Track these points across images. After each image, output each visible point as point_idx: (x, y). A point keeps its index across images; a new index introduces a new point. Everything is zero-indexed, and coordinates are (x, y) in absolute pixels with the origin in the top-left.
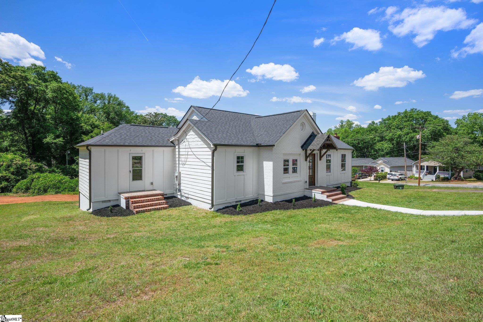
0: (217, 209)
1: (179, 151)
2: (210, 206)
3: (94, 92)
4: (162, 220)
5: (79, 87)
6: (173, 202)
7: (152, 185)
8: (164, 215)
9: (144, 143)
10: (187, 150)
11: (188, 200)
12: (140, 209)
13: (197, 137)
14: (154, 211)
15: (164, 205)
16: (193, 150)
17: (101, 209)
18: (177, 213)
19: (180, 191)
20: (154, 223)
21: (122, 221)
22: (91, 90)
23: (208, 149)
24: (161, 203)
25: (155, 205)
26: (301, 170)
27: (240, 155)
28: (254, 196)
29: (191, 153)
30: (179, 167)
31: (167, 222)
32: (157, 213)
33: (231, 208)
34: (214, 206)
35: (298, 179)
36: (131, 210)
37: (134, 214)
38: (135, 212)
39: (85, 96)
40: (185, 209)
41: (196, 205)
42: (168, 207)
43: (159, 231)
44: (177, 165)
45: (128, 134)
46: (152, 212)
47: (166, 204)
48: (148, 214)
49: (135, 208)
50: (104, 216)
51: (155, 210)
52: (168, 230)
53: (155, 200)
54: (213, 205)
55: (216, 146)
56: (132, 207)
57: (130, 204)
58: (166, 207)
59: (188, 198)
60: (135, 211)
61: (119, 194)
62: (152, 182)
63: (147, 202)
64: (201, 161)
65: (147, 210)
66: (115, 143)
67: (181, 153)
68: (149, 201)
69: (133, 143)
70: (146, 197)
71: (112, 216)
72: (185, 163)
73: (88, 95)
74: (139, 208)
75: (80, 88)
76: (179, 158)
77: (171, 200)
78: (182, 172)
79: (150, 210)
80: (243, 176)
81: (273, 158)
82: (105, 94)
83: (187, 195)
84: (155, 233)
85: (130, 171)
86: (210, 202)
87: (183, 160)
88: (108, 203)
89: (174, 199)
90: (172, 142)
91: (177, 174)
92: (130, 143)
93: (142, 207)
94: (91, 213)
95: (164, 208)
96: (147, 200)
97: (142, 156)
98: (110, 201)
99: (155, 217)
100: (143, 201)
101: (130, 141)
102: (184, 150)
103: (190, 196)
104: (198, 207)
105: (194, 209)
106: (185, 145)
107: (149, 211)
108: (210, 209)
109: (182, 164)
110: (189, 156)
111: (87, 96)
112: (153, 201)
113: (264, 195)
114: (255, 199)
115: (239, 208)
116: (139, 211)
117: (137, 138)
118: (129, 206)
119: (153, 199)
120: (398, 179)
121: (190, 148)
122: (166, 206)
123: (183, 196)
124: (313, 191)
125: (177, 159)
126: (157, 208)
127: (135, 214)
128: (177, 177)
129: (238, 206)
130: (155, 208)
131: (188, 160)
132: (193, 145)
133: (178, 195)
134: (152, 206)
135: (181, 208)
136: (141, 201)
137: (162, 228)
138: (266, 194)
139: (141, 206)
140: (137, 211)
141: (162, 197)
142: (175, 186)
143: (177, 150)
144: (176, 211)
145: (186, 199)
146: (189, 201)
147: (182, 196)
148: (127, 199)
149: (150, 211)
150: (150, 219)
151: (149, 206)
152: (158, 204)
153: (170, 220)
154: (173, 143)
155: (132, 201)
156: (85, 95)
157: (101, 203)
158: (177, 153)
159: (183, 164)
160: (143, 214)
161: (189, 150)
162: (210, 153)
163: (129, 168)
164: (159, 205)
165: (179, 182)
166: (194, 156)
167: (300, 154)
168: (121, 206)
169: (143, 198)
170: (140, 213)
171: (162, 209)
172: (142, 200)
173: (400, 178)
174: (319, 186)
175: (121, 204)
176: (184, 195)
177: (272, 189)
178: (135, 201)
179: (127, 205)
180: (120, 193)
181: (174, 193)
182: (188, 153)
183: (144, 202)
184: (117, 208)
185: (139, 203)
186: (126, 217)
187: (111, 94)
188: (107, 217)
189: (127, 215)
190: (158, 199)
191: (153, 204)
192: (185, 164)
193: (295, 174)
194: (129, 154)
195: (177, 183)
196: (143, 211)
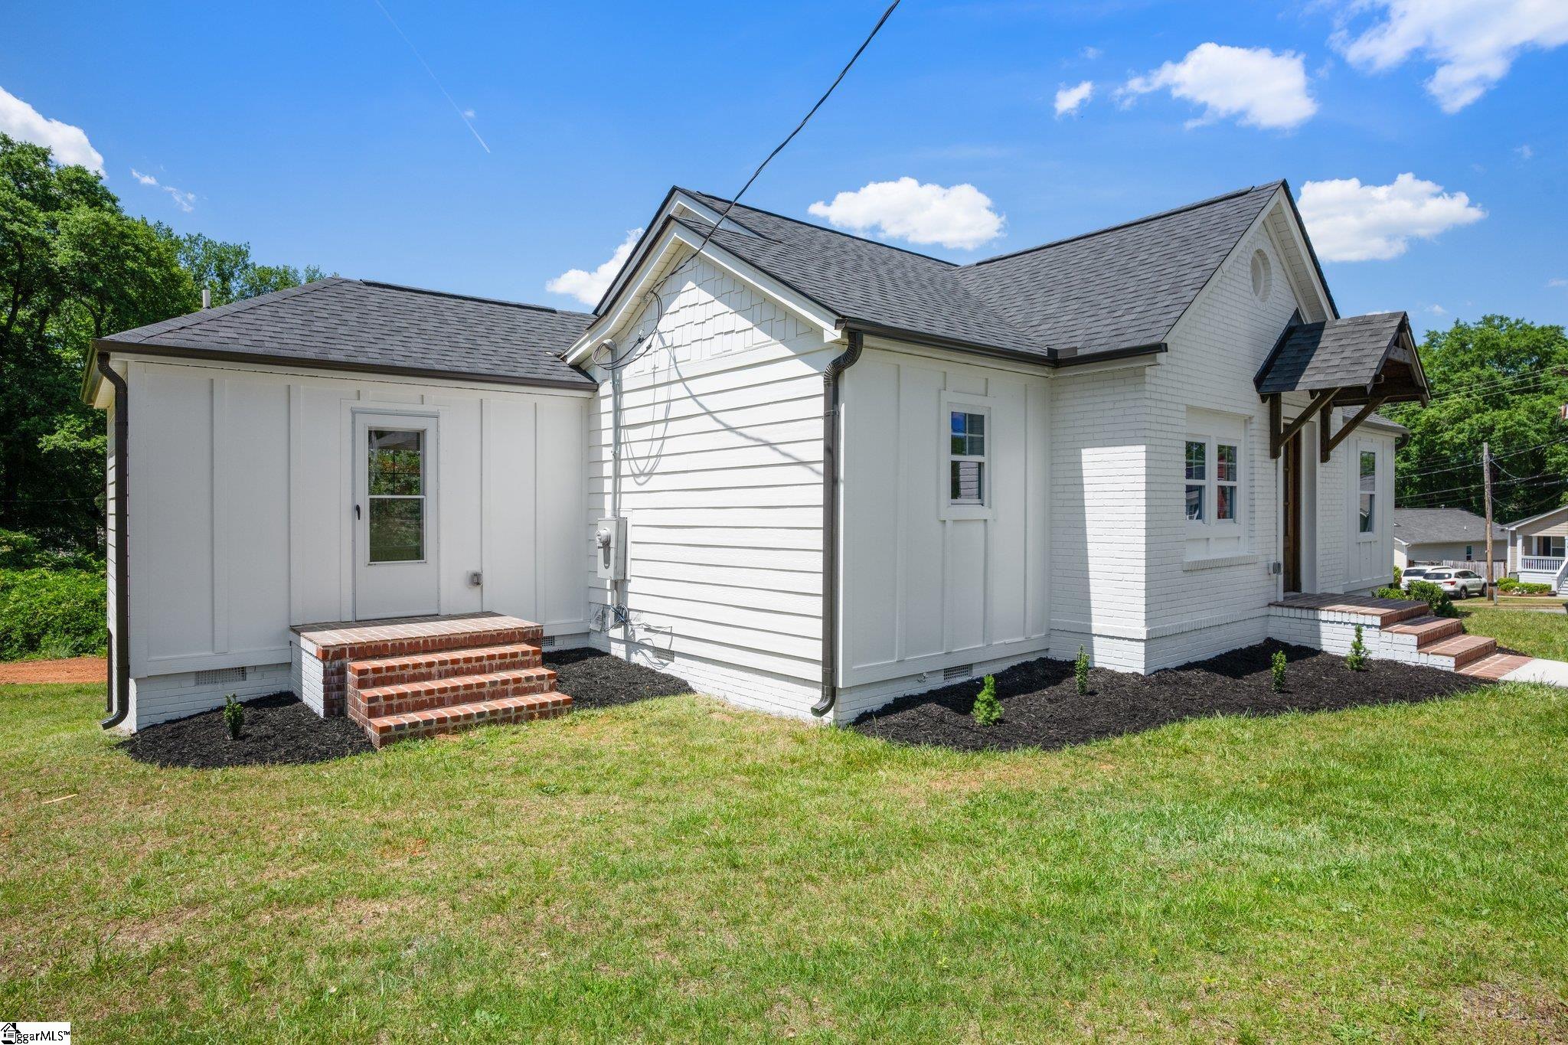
0: (852, 715)
1: (618, 410)
2: (815, 697)
3: (254, 264)
4: (541, 788)
5: (193, 241)
6: (590, 675)
7: (478, 589)
8: (549, 756)
9: (431, 362)
10: (662, 394)
11: (671, 664)
12: (407, 718)
13: (725, 308)
14: (485, 729)
15: (542, 691)
16: (697, 387)
17: (191, 717)
18: (625, 739)
19: (622, 617)
20: (490, 813)
21: (281, 796)
22: (241, 253)
23: (800, 367)
24: (529, 679)
25: (495, 696)
26: (1257, 502)
27: (970, 405)
28: (1028, 639)
29: (690, 407)
30: (616, 492)
31: (577, 807)
32: (506, 743)
33: (933, 708)
34: (841, 698)
35: (1242, 550)
36: (353, 723)
37: (369, 746)
38: (373, 733)
39: (218, 280)
40: (663, 714)
41: (717, 694)
42: (566, 702)
43: (526, 887)
44: (608, 486)
45: (352, 317)
46: (477, 735)
47: (552, 688)
48: (450, 745)
49: (373, 713)
50: (182, 762)
51: (495, 722)
52: (596, 874)
53: (494, 662)
54: (831, 691)
55: (856, 333)
56: (358, 708)
57: (350, 687)
58: (556, 703)
59: (669, 654)
60: (375, 727)
61: (293, 636)
62: (476, 569)
63: (448, 674)
64: (753, 443)
65: (449, 724)
66: (271, 348)
67: (628, 418)
68: (456, 673)
69: (373, 356)
70: (440, 650)
71: (231, 763)
72: (654, 467)
73: (232, 274)
74: (400, 710)
75: (198, 244)
76: (617, 443)
77: (576, 668)
78: (633, 519)
79: (462, 725)
80: (981, 525)
81: (1147, 425)
82: (295, 271)
83: (662, 642)
84: (499, 905)
85: (358, 508)
86: (816, 673)
87: (640, 450)
88: (228, 685)
89: (589, 661)
90: (576, 367)
91: (606, 530)
92: (356, 354)
93: (419, 707)
94: (122, 745)
95: (546, 712)
96: (449, 666)
97: (424, 431)
98: (242, 671)
99: (491, 766)
100: (424, 670)
101: (355, 344)
102: (647, 397)
103: (678, 645)
104: (733, 703)
105: (715, 716)
106: (649, 370)
107: (456, 731)
108: (818, 712)
109: (634, 475)
110: (674, 428)
111: (225, 277)
112: (482, 671)
113: (1087, 635)
114: (1032, 658)
115: (990, 704)
116: (400, 727)
117: (396, 338)
118: (344, 698)
119: (479, 659)
120: (1455, 592)
121: (682, 380)
122: (557, 696)
123: (641, 645)
124: (1323, 615)
125: (607, 454)
126: (507, 711)
127: (376, 743)
128: (606, 544)
129: (983, 695)
130: (494, 712)
131: (670, 446)
132: (694, 359)
133: (613, 645)
134: (478, 697)
135: (637, 708)
136: (411, 672)
137: (548, 852)
138: (1097, 626)
139: (409, 700)
140: (387, 729)
141: (530, 648)
142: (595, 597)
143: (607, 405)
144: (618, 730)
145: (656, 660)
146: (675, 669)
147: (630, 643)
148: (332, 656)
149: (466, 728)
150: (461, 782)
151: (456, 701)
152: (511, 687)
153: (590, 784)
154: (585, 373)
155: (362, 672)
156: (218, 275)
157: (190, 686)
158: (607, 421)
159: (642, 474)
160: (422, 751)
161: (678, 390)
162: (818, 385)
163: (353, 494)
164: (518, 692)
165: (616, 573)
166: (707, 423)
167: (1250, 418)
168: (305, 700)
169: (427, 651)
170: (405, 743)
171: (532, 717)
172: (416, 666)
173: (1464, 588)
174: (1318, 592)
175: (304, 690)
176: (648, 642)
177: (1143, 601)
178: (376, 670)
179: (334, 694)
180: (297, 630)
181: (587, 634)
182: (668, 409)
183: (428, 677)
184: (275, 715)
185: (401, 680)
186: (311, 769)
187: (317, 271)
188: (203, 766)
189: (323, 756)
190: (508, 660)
191: (481, 685)
192: (651, 474)
193: (1226, 526)
194: (354, 413)
195: (607, 575)
196: (422, 728)
